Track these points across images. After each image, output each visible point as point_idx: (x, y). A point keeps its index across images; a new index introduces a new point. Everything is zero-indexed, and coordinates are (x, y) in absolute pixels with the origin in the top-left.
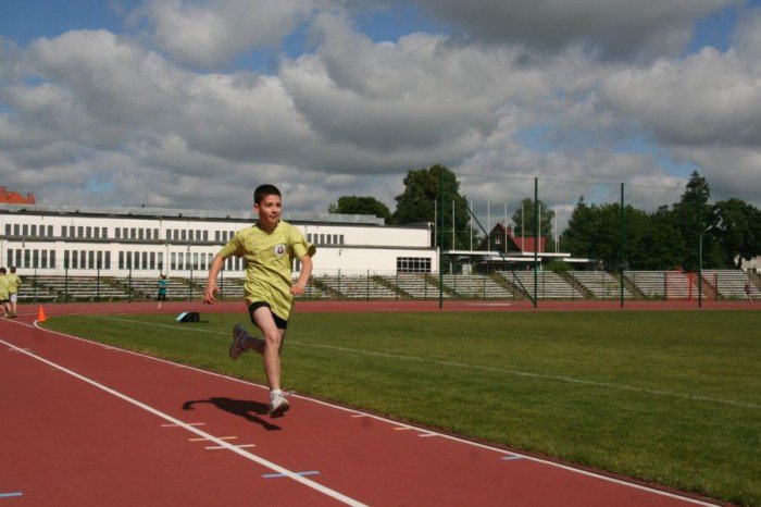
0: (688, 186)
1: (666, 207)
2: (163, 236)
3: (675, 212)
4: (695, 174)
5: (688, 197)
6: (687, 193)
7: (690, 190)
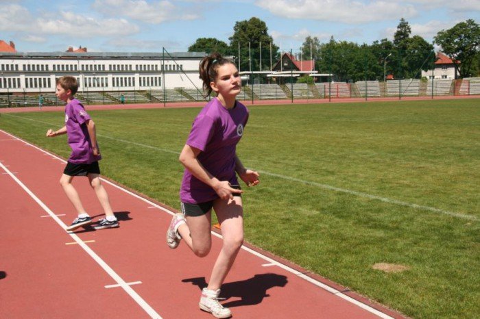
0: (398, 27)
1: (377, 41)
2: (80, 68)
3: (382, 44)
4: (402, 20)
5: (398, 34)
6: (398, 31)
7: (399, 29)
